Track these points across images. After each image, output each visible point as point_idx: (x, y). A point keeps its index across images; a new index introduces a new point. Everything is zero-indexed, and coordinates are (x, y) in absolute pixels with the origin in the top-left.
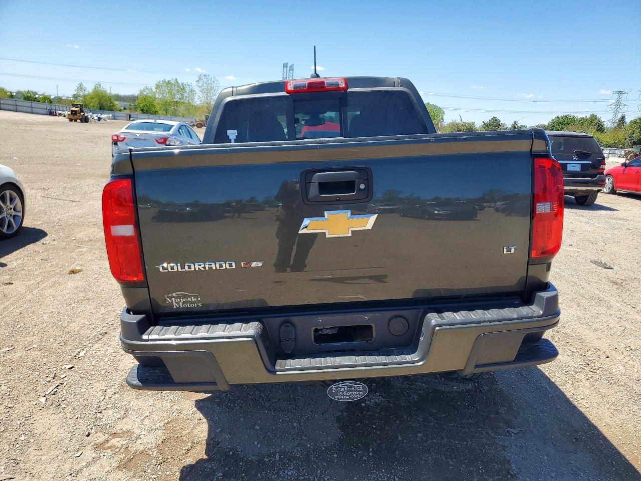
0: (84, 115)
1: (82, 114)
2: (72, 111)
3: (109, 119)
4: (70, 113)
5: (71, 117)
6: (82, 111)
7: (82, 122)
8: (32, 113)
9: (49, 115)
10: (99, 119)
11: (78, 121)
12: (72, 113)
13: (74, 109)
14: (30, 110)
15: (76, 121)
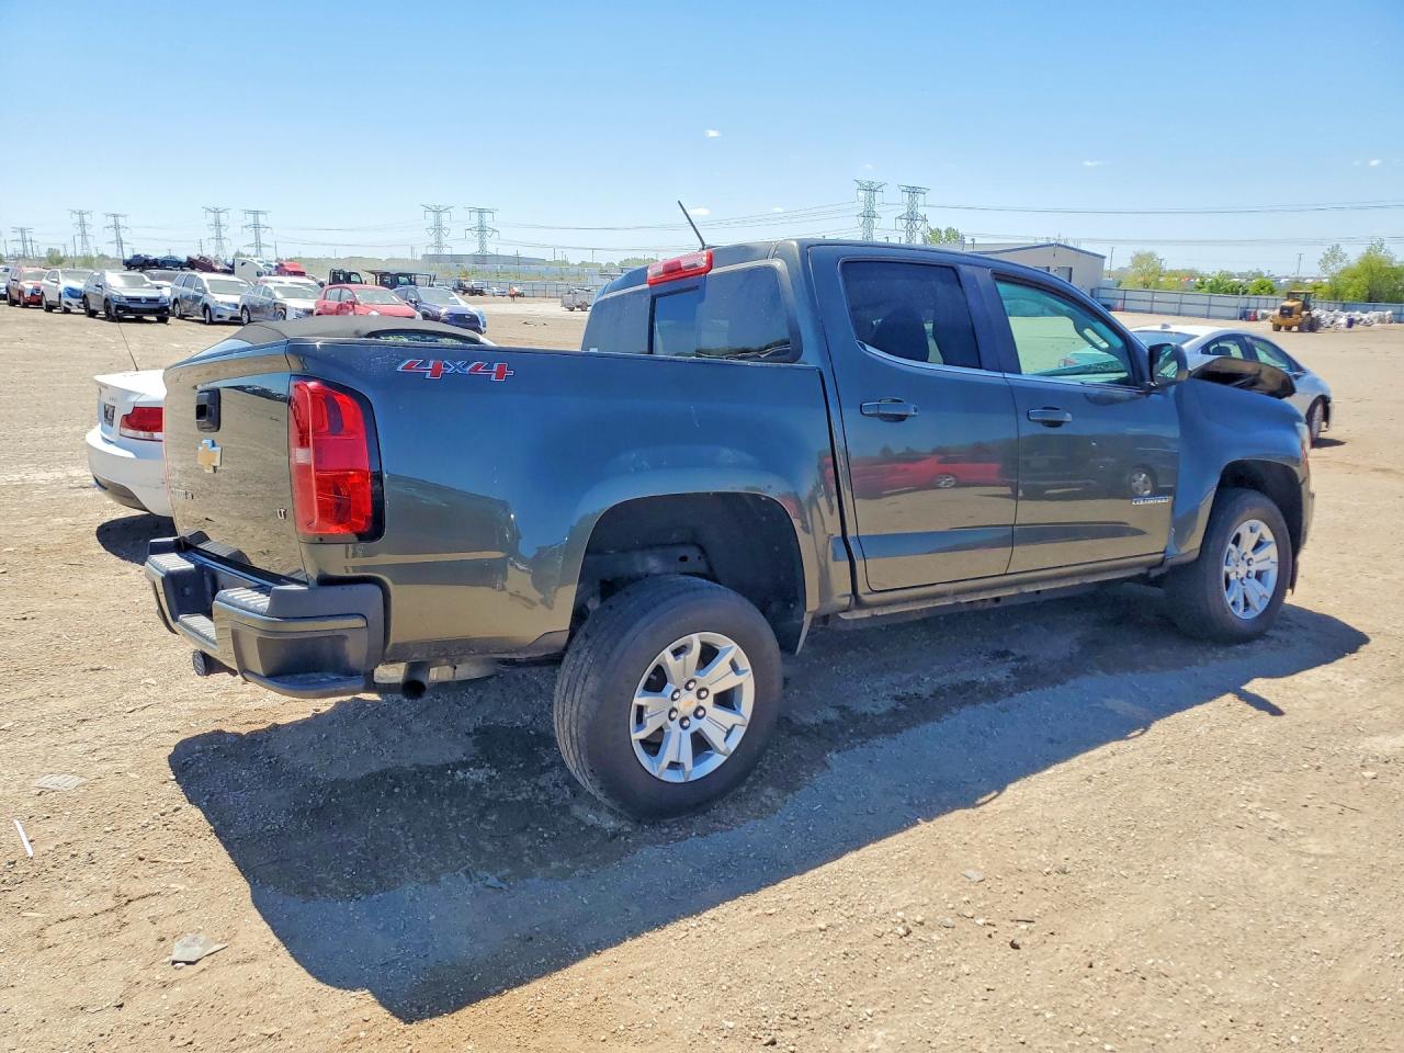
0: (1310, 314)
1: (1304, 313)
2: (1283, 308)
3: (1381, 320)
4: (1277, 312)
5: (1279, 321)
6: (1306, 306)
7: (1300, 330)
8: (1208, 317)
9: (1241, 319)
10: (1351, 323)
11: (1295, 328)
12: (1281, 313)
13: (1288, 304)
14: (1204, 310)
15: (1289, 329)
